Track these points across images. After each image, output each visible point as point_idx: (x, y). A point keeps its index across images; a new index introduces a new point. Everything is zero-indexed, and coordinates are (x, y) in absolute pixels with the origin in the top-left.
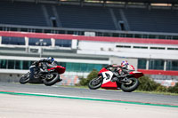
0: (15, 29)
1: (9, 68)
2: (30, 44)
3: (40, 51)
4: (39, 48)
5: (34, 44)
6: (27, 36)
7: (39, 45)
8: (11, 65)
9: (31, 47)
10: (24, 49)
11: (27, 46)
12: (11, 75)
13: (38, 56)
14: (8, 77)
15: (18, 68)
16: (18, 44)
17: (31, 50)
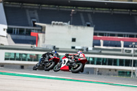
0: (113, 35)
1: (109, 65)
2: (125, 46)
3: (132, 52)
4: (132, 49)
5: (128, 47)
6: (122, 40)
7: (132, 47)
8: (110, 62)
9: (126, 49)
10: (120, 50)
11: (122, 47)
12: (110, 70)
13: (131, 56)
14: (108, 72)
15: (115, 65)
16: (116, 46)
17: (126, 51)
